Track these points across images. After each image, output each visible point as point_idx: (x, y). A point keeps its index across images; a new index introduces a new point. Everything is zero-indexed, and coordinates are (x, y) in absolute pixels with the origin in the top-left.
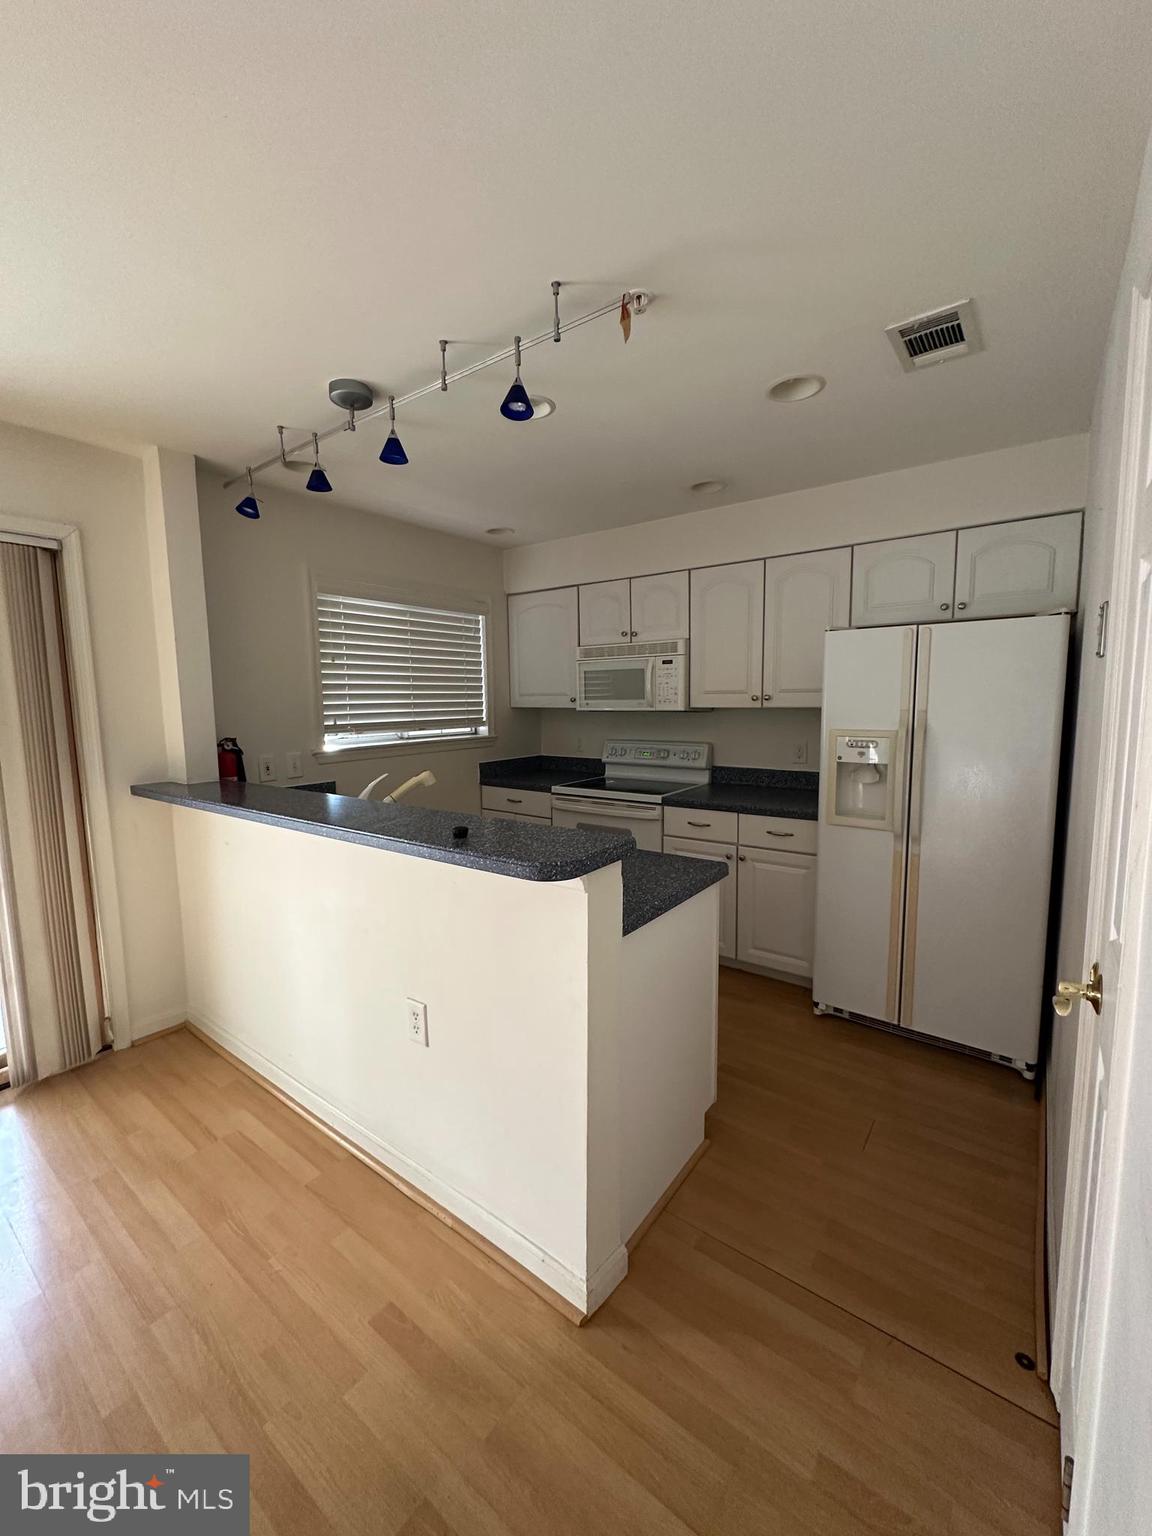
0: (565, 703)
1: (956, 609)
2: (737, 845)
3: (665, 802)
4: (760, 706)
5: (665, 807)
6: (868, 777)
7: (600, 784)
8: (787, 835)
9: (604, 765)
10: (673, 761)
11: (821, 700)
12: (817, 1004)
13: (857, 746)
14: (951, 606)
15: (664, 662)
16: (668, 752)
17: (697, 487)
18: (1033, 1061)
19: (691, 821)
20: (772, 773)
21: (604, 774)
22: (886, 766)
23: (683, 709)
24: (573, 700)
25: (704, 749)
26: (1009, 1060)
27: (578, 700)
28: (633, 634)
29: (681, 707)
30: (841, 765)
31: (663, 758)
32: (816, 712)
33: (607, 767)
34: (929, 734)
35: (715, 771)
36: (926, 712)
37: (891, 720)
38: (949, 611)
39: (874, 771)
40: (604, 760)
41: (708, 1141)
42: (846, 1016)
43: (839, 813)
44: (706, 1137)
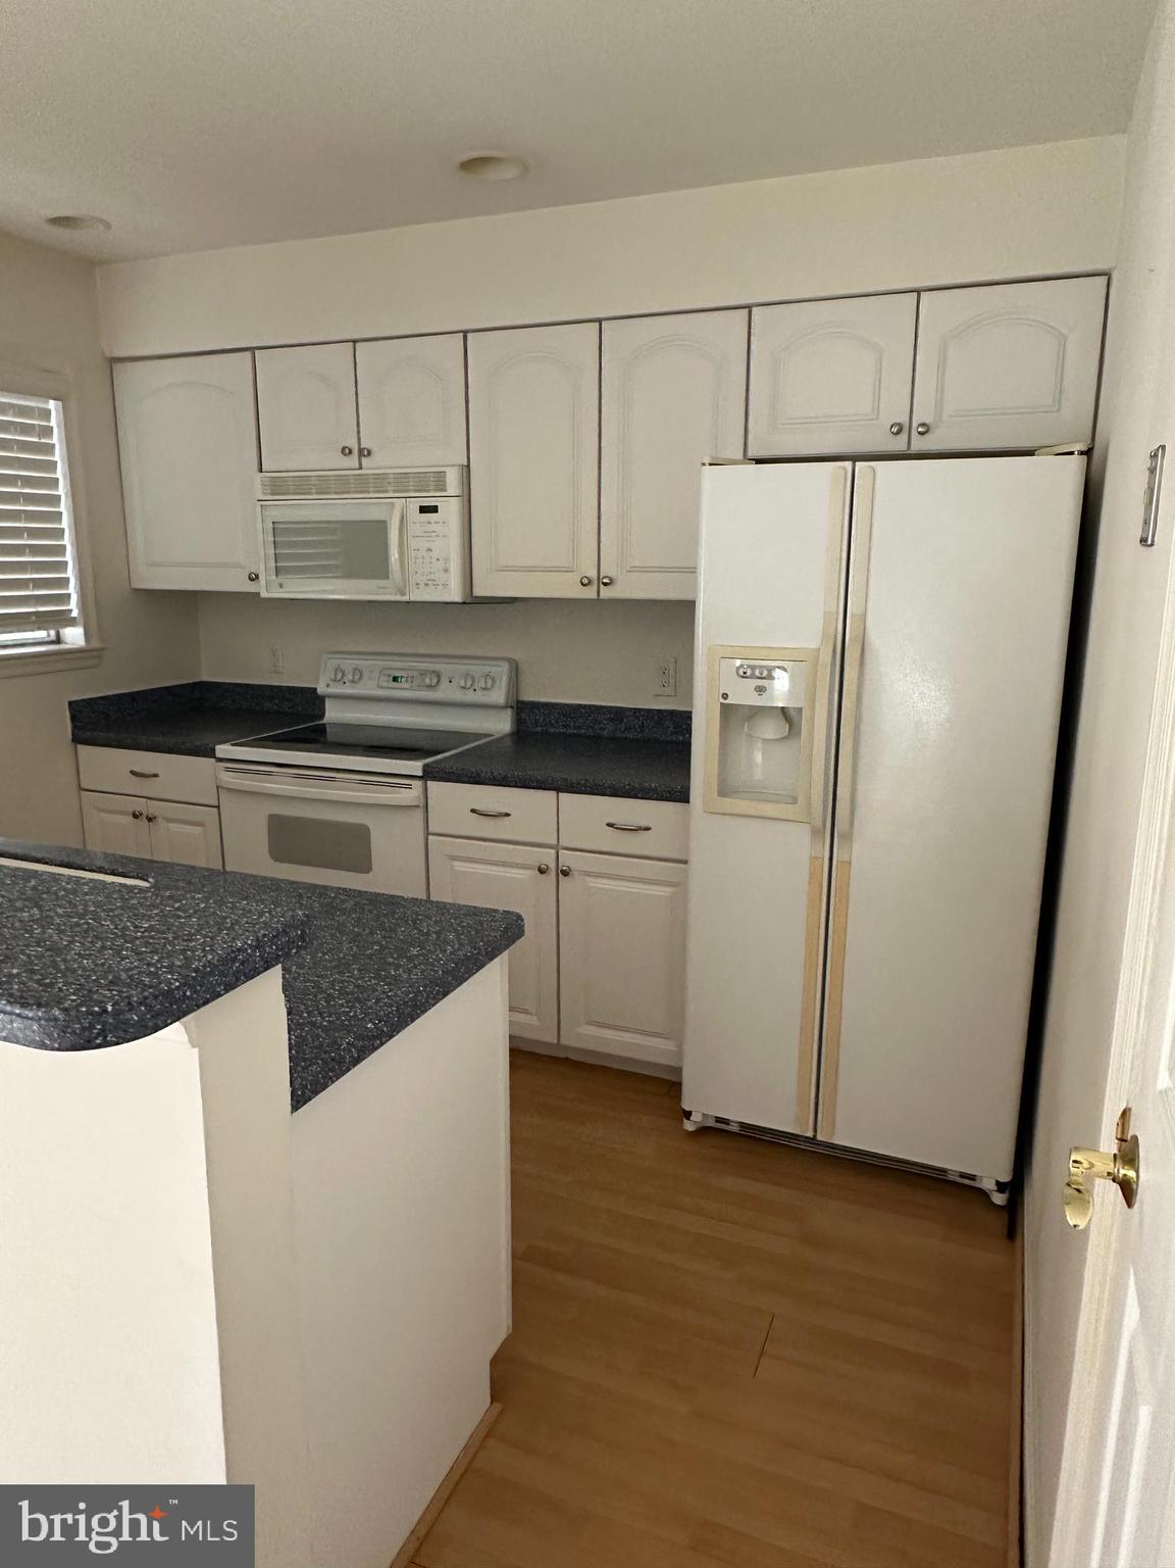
0: (237, 583)
1: (914, 433)
2: (557, 848)
3: (429, 774)
4: (594, 595)
5: (430, 783)
6: (771, 729)
7: (314, 735)
8: (640, 829)
9: (322, 699)
10: (446, 692)
11: (694, 586)
12: (688, 1115)
13: (753, 676)
14: (906, 429)
15: (423, 510)
16: (439, 677)
17: (471, 165)
18: (1005, 1178)
19: (476, 808)
20: (617, 714)
21: (322, 716)
22: (800, 710)
23: (458, 599)
24: (254, 578)
25: (502, 671)
26: (972, 1178)
27: (262, 577)
28: (365, 453)
29: (455, 594)
30: (728, 711)
31: (430, 687)
32: (687, 608)
33: (328, 704)
34: (867, 656)
35: (523, 711)
36: (864, 615)
37: (809, 633)
38: (904, 436)
39: (781, 715)
40: (320, 691)
41: (498, 1406)
42: (735, 1128)
43: (723, 792)
44: (493, 1400)
